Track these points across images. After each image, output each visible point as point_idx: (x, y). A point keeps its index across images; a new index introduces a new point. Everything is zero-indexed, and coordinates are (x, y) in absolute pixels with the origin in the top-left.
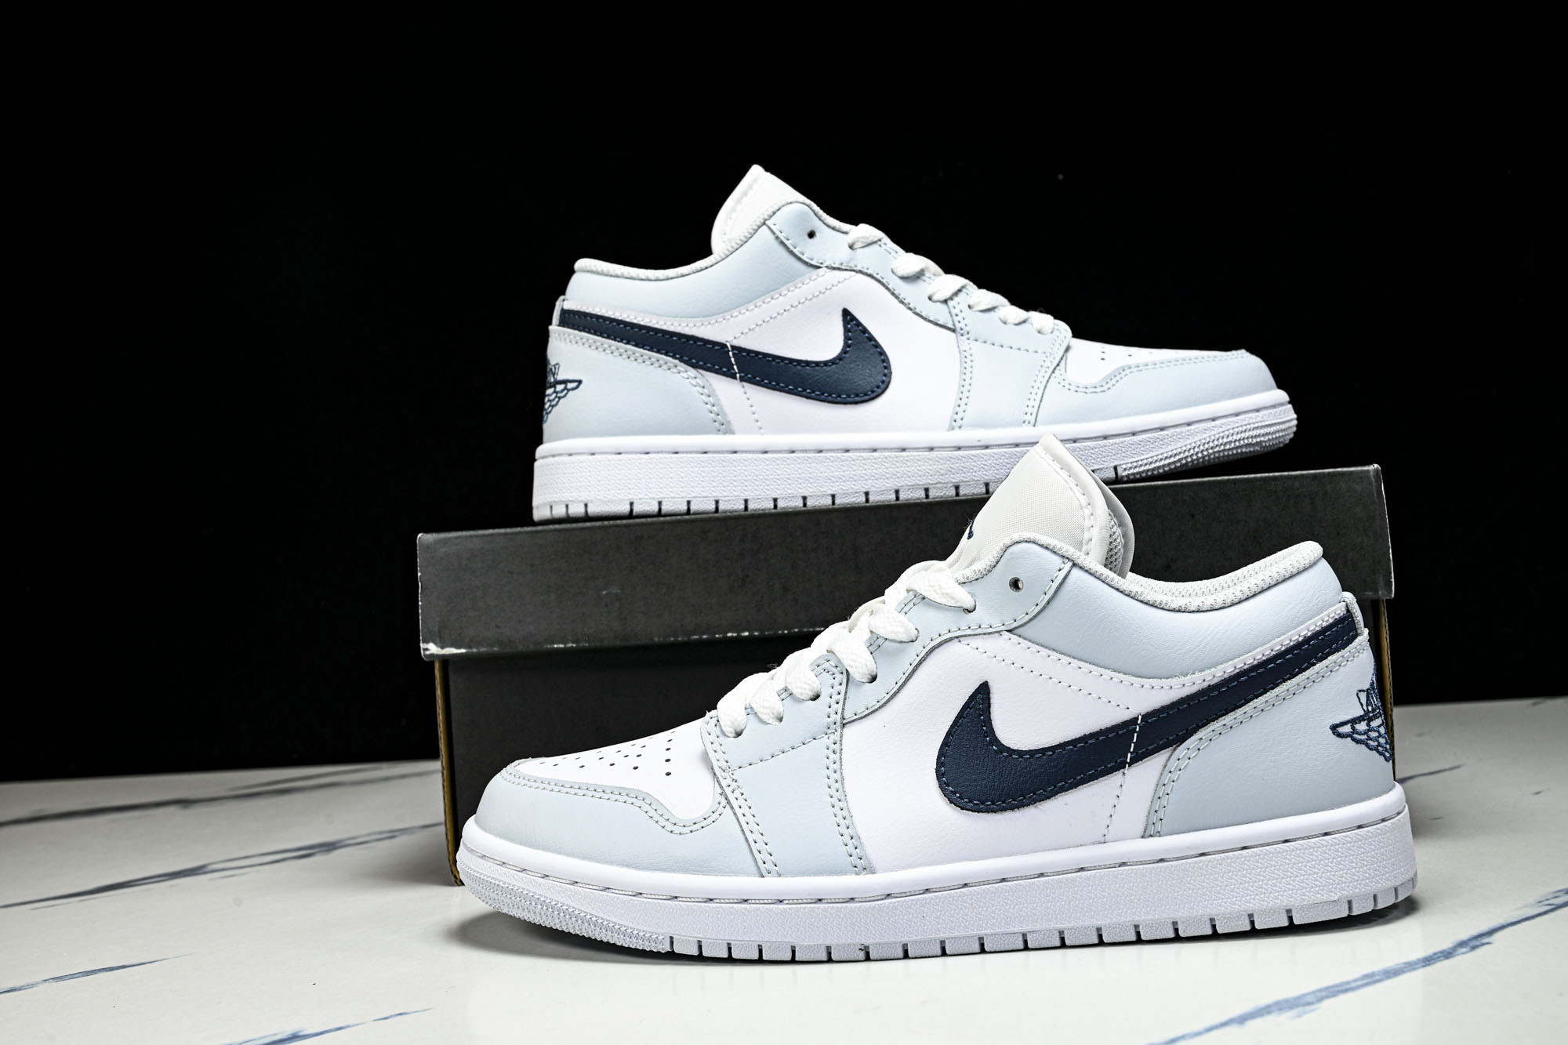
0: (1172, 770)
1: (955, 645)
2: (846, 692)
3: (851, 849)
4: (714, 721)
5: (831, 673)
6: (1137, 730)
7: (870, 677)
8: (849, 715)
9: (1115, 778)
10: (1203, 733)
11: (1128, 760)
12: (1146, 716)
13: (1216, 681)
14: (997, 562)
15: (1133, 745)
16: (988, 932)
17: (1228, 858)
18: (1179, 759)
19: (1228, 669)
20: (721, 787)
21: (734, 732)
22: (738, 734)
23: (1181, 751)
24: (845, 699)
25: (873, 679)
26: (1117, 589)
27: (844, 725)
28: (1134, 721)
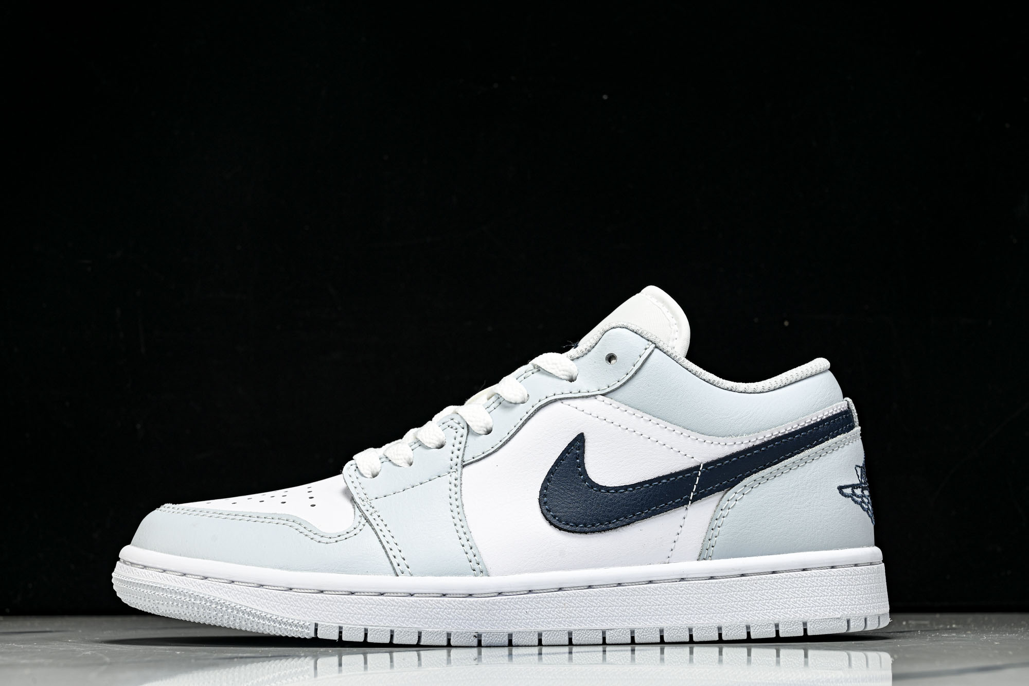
0: (723, 509)
1: (559, 404)
2: (466, 442)
3: (471, 556)
4: (354, 467)
5: (454, 428)
6: (699, 475)
7: (486, 430)
8: (468, 459)
9: (680, 512)
10: (746, 481)
11: (691, 498)
12: (706, 465)
13: (758, 443)
14: (596, 344)
15: (695, 486)
16: (576, 627)
17: (762, 579)
18: (728, 501)
19: (768, 435)
20: (361, 511)
21: (370, 473)
22: (374, 476)
23: (731, 494)
24: (465, 447)
25: (489, 432)
26: (687, 369)
27: (464, 466)
28: (697, 468)
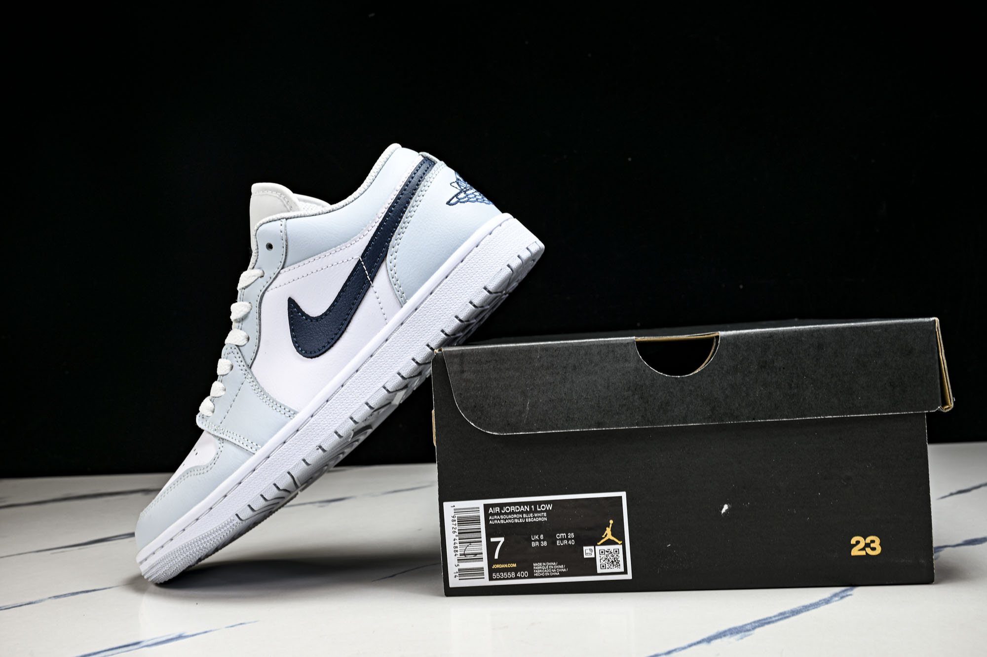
0: (392, 269)
1: (267, 293)
2: (242, 354)
3: (283, 411)
4: (202, 417)
5: (231, 352)
6: (363, 264)
7: (246, 339)
8: (249, 362)
9: (371, 292)
10: (392, 244)
11: (369, 279)
12: (363, 256)
13: (381, 219)
14: (257, 245)
15: (367, 272)
17: (443, 286)
18: (391, 263)
19: (384, 211)
20: (217, 436)
21: (210, 412)
22: (214, 412)
23: (389, 258)
24: (244, 357)
25: (248, 339)
26: (311, 216)
27: (250, 368)
28: (359, 262)
